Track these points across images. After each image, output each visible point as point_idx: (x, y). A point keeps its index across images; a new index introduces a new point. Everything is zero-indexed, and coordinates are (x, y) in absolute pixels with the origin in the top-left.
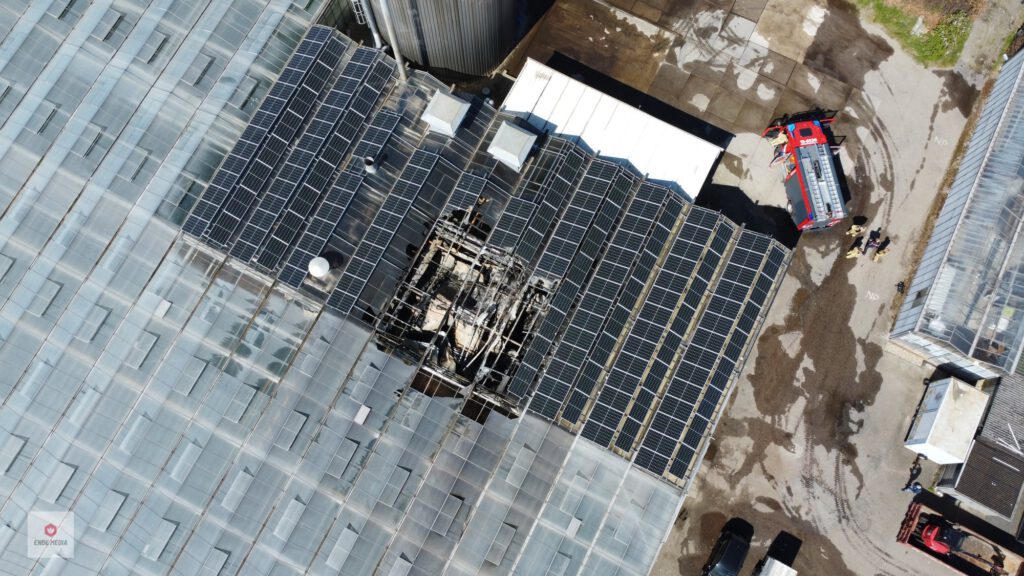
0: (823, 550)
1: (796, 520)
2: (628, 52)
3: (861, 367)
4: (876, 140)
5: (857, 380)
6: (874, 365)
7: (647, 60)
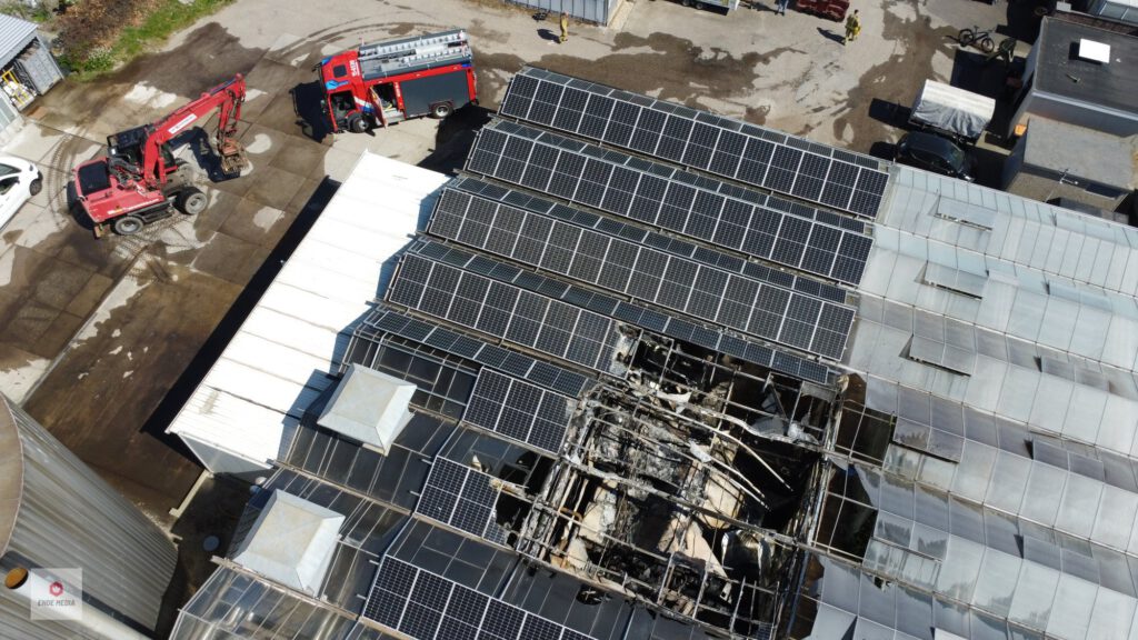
0: (877, 81)
1: (851, 103)
2: (163, 316)
3: (648, 50)
4: (341, 38)
5: (663, 53)
6: (642, 39)
7: (184, 290)
